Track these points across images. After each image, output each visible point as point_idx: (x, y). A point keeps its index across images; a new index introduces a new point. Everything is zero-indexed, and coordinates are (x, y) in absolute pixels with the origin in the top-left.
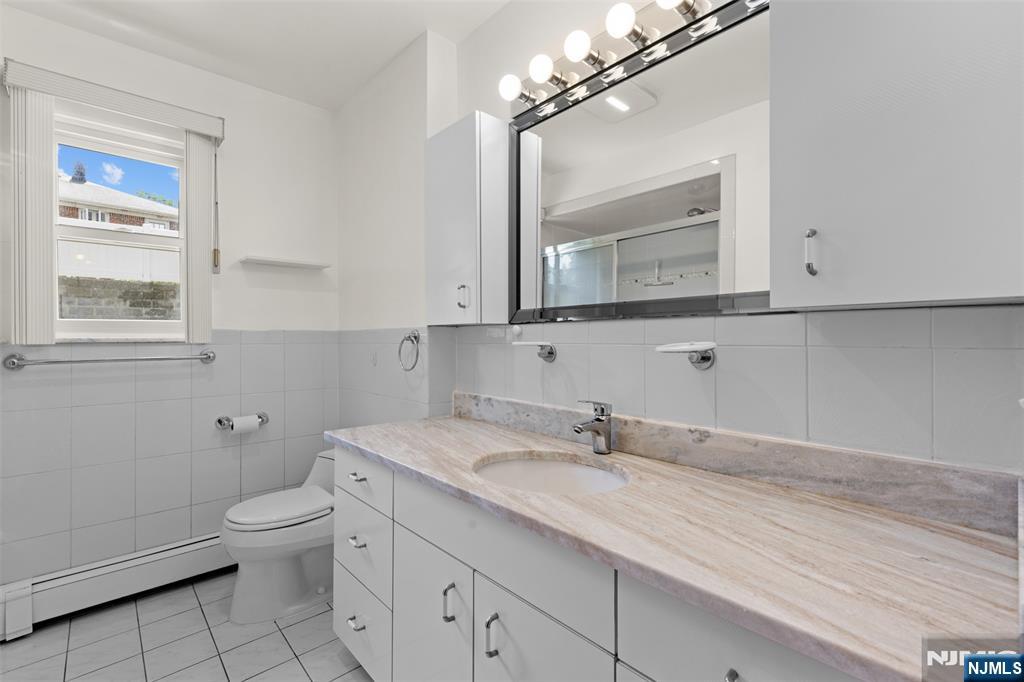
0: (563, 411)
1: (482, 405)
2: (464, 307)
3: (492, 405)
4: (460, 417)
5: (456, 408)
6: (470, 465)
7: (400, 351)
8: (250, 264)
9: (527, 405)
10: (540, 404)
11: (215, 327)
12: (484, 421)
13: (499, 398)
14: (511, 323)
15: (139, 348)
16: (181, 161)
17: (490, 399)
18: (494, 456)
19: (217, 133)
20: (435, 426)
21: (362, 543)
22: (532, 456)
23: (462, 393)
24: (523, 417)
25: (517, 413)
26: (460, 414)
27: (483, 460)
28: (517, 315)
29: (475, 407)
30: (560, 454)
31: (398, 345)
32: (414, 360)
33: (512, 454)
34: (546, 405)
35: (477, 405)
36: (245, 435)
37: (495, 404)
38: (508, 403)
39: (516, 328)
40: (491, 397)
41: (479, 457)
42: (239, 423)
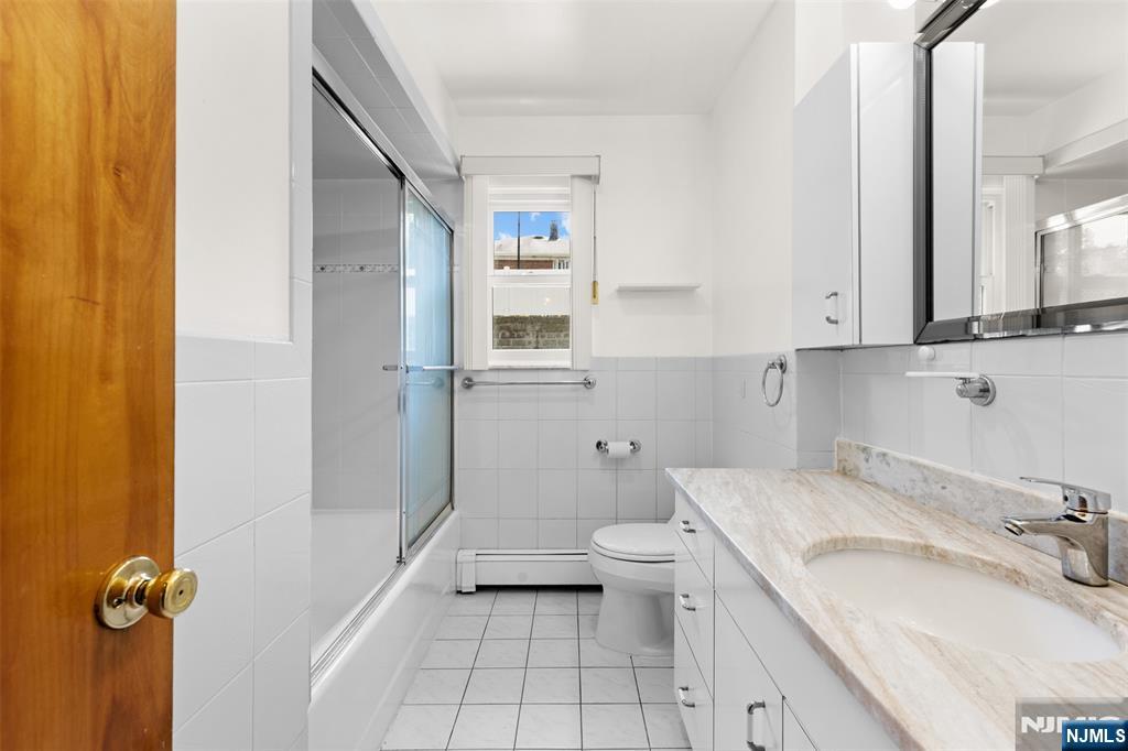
0: (1008, 490)
1: (874, 461)
2: (836, 322)
3: (888, 464)
4: (845, 474)
5: (840, 461)
6: (803, 545)
7: (764, 383)
8: (625, 292)
9: (942, 472)
10: (967, 473)
11: (595, 354)
12: (876, 485)
13: (898, 455)
14: (918, 342)
15: (541, 373)
16: (568, 204)
17: (884, 455)
18: (856, 540)
19: (592, 171)
20: (799, 481)
21: (692, 606)
22: (927, 553)
23: (847, 440)
24: (936, 489)
25: (925, 480)
26: (844, 469)
27: (834, 542)
28: (927, 329)
29: (864, 462)
30: (984, 563)
31: (762, 374)
32: (777, 393)
33: (889, 542)
34: (977, 476)
35: (867, 460)
36: (619, 461)
37: (892, 463)
38: (912, 464)
39: (925, 350)
40: (885, 450)
41: (826, 536)
42: (613, 447)
